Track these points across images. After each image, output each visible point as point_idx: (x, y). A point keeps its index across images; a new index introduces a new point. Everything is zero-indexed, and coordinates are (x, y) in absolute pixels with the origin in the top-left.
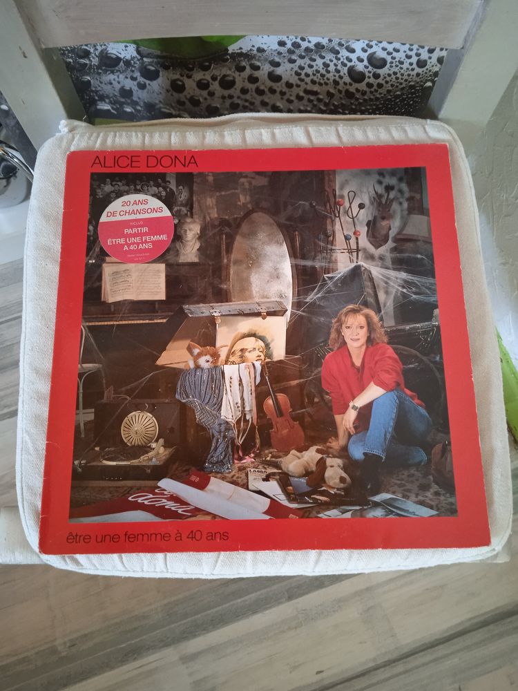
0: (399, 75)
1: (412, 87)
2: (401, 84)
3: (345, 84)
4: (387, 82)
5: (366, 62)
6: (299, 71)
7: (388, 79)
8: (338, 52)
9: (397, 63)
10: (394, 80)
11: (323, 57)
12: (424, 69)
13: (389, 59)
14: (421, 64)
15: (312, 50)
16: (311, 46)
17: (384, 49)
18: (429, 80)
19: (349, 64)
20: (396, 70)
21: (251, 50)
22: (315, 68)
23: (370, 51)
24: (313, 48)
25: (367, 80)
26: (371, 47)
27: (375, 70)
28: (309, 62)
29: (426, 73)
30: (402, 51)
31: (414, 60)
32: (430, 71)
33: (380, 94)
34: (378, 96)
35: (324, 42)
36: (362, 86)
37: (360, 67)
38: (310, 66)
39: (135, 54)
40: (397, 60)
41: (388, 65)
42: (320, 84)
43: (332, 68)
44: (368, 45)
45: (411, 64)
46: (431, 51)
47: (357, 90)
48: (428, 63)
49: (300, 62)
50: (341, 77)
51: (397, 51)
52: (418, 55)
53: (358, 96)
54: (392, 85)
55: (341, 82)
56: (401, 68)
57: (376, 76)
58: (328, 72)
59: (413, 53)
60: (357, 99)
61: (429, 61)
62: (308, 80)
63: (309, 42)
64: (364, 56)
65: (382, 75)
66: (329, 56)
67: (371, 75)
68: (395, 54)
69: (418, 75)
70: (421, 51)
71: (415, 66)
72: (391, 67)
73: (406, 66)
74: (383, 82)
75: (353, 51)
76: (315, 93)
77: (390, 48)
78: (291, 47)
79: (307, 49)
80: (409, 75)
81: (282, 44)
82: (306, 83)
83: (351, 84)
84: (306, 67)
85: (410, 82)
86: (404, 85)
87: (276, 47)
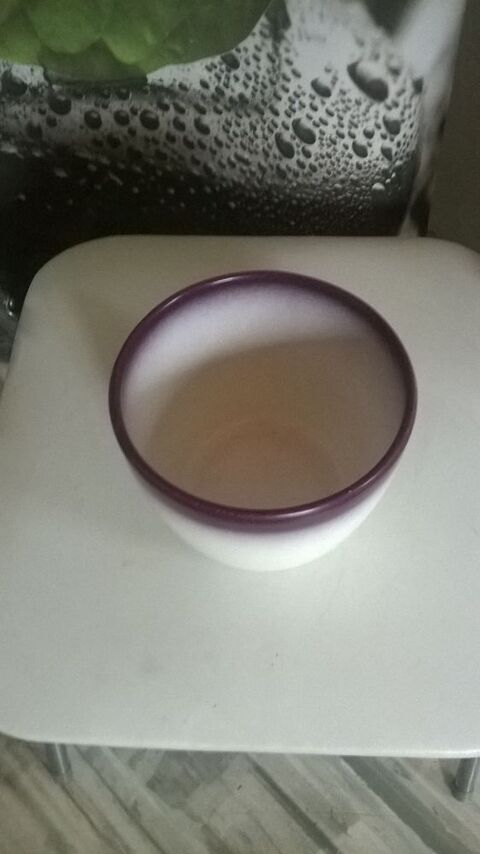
0: (333, 159)
1: (355, 183)
2: (339, 173)
3: (275, 157)
4: (321, 166)
5: (291, 131)
6: (226, 127)
7: (321, 161)
8: (263, 113)
9: (329, 142)
10: (329, 164)
11: (249, 116)
12: (366, 159)
13: (316, 131)
14: (361, 151)
15: (236, 103)
16: (235, 95)
17: (309, 117)
18: (378, 181)
19: (276, 131)
20: (330, 150)
21: (172, 85)
22: (242, 127)
23: (295, 117)
24: (238, 100)
25: (296, 157)
26: (294, 111)
27: (303, 144)
28: (235, 118)
29: (370, 167)
30: (330, 126)
31: (349, 141)
32: (375, 166)
33: (316, 180)
34: (313, 182)
35: (248, 93)
36: (292, 163)
37: (287, 136)
38: (238, 125)
39: (42, 80)
40: (327, 136)
41: (317, 142)
42: (251, 152)
43: (259, 132)
44: (290, 107)
45: (346, 147)
46: (369, 135)
47: (289, 169)
48: (369, 153)
49: (225, 115)
50: (270, 147)
51: (326, 124)
52: (353, 136)
53: (290, 176)
54: (329, 173)
55: (271, 154)
56: (335, 150)
57: (308, 155)
58: (257, 137)
59: (345, 131)
60: (290, 182)
61: (369, 150)
62: (238, 141)
63: (233, 90)
64: (289, 122)
65: (313, 154)
66: (255, 116)
67: (300, 149)
68: (322, 127)
69: (359, 167)
70: (353, 130)
71: (350, 151)
72: (322, 145)
73: (340, 147)
74: (316, 164)
75: (276, 113)
76: (247, 162)
77: (316, 116)
78: (216, 94)
79: (231, 100)
80: (347, 163)
81: (205, 85)
82: (236, 146)
83: (281, 159)
84: (233, 123)
85: (350, 174)
86: (342, 176)
87: (197, 87)
